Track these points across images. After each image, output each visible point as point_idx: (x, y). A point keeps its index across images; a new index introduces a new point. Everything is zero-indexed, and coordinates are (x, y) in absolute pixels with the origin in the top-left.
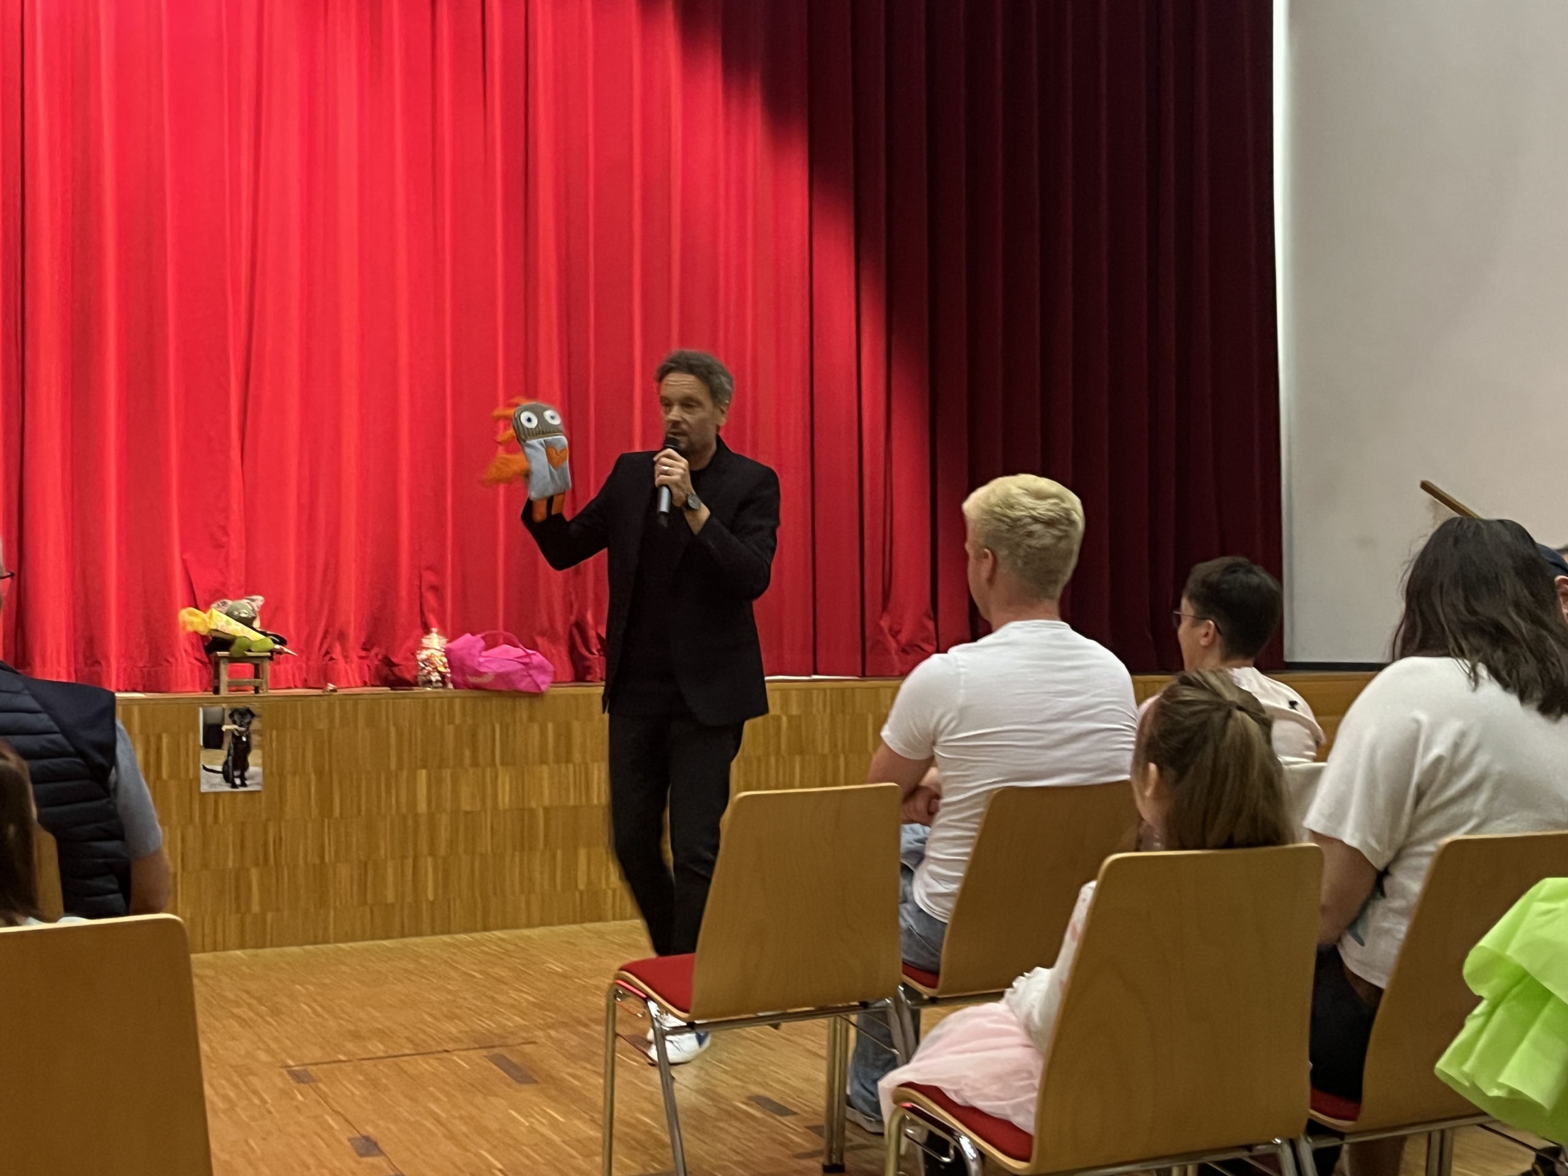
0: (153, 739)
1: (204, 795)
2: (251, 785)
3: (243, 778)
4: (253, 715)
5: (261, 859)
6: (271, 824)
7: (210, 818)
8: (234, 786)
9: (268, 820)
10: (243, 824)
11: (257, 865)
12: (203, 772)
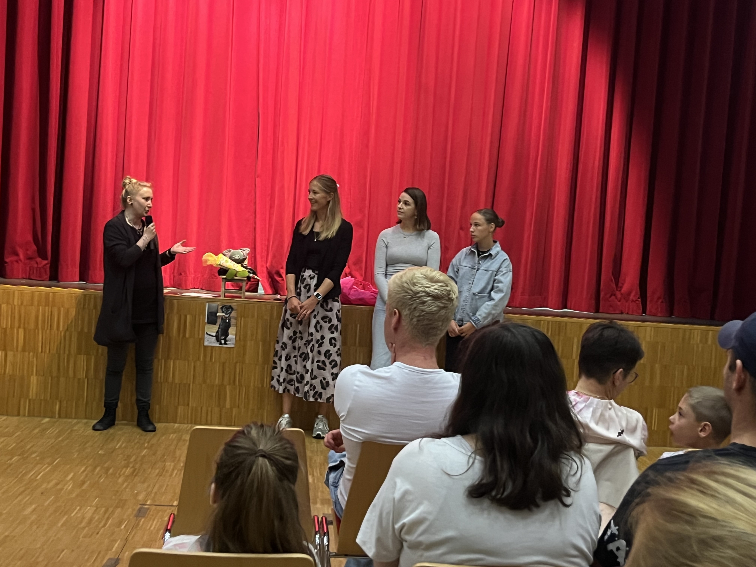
0: (183, 318)
1: (206, 347)
2: (230, 344)
3: (226, 341)
4: (232, 309)
5: (232, 381)
6: (238, 365)
7: (208, 359)
8: (221, 344)
9: (237, 362)
10: (224, 363)
11: (230, 384)
12: (206, 335)
